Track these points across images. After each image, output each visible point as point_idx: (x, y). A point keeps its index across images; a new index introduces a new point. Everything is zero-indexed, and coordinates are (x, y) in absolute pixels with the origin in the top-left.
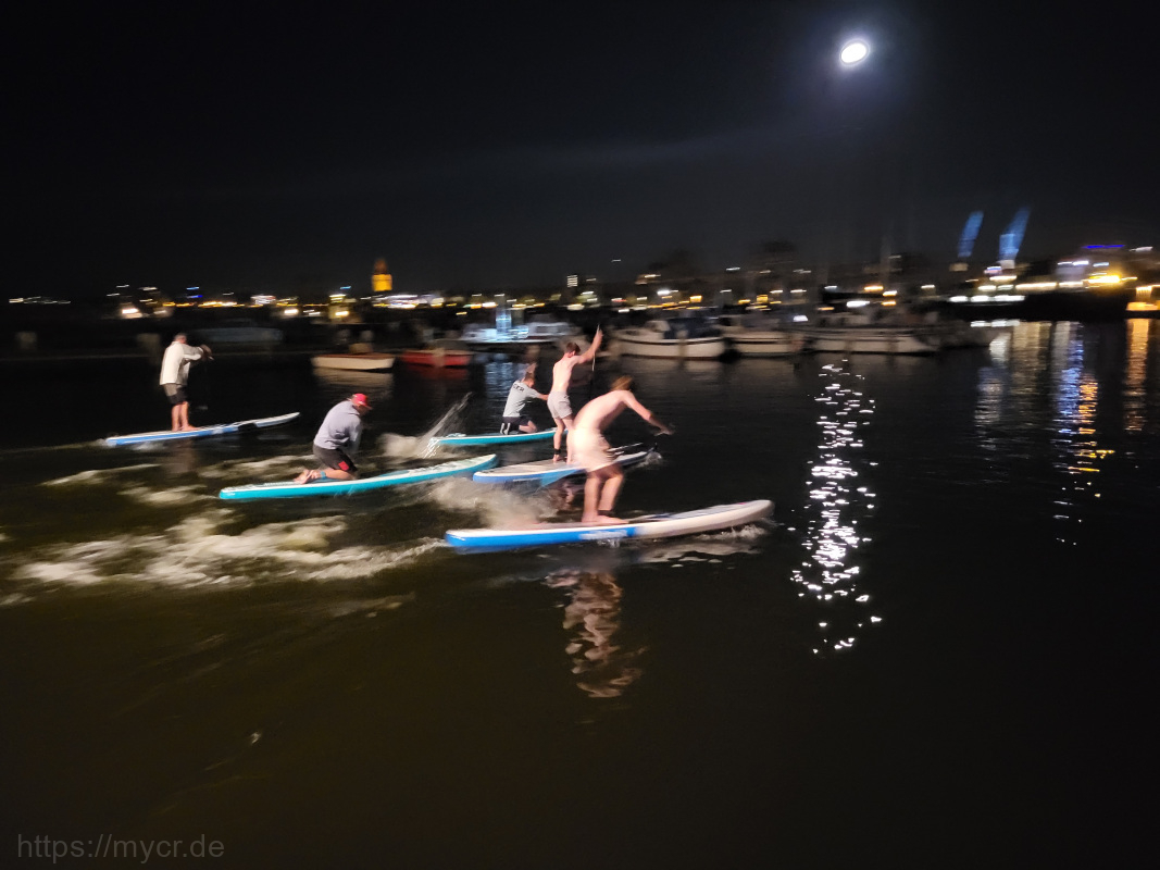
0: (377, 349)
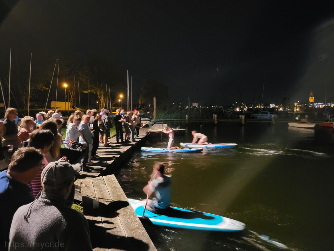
0: (309, 121)
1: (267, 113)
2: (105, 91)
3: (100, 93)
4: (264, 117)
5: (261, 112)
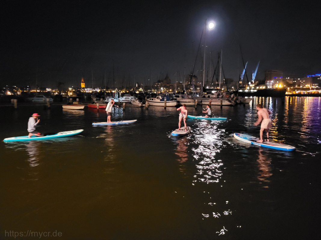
0: (80, 103)
1: (42, 97)
4: (40, 101)
5: (37, 95)
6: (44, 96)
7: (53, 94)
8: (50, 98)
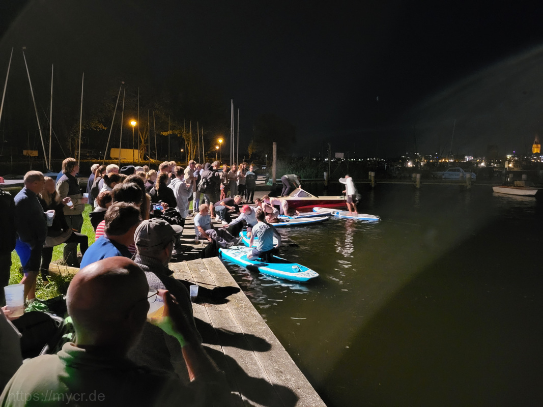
0: (529, 185)
1: (459, 171)
2: (195, 132)
3: (187, 136)
4: (454, 177)
5: (450, 168)
6: (461, 170)
7: (477, 166)
8: (471, 172)
